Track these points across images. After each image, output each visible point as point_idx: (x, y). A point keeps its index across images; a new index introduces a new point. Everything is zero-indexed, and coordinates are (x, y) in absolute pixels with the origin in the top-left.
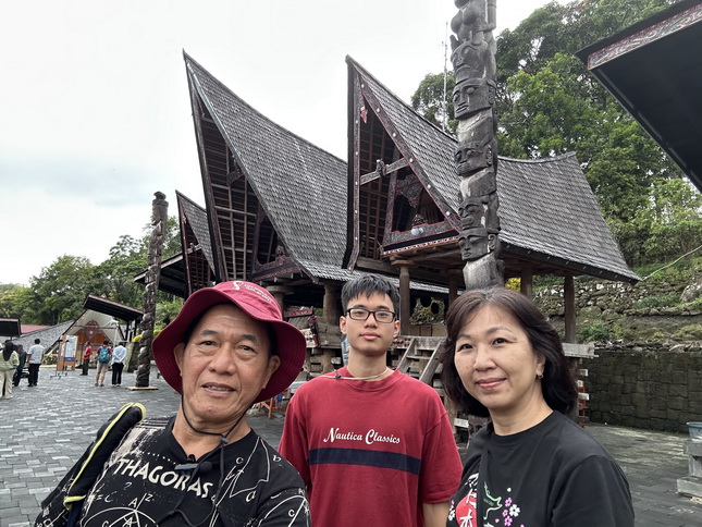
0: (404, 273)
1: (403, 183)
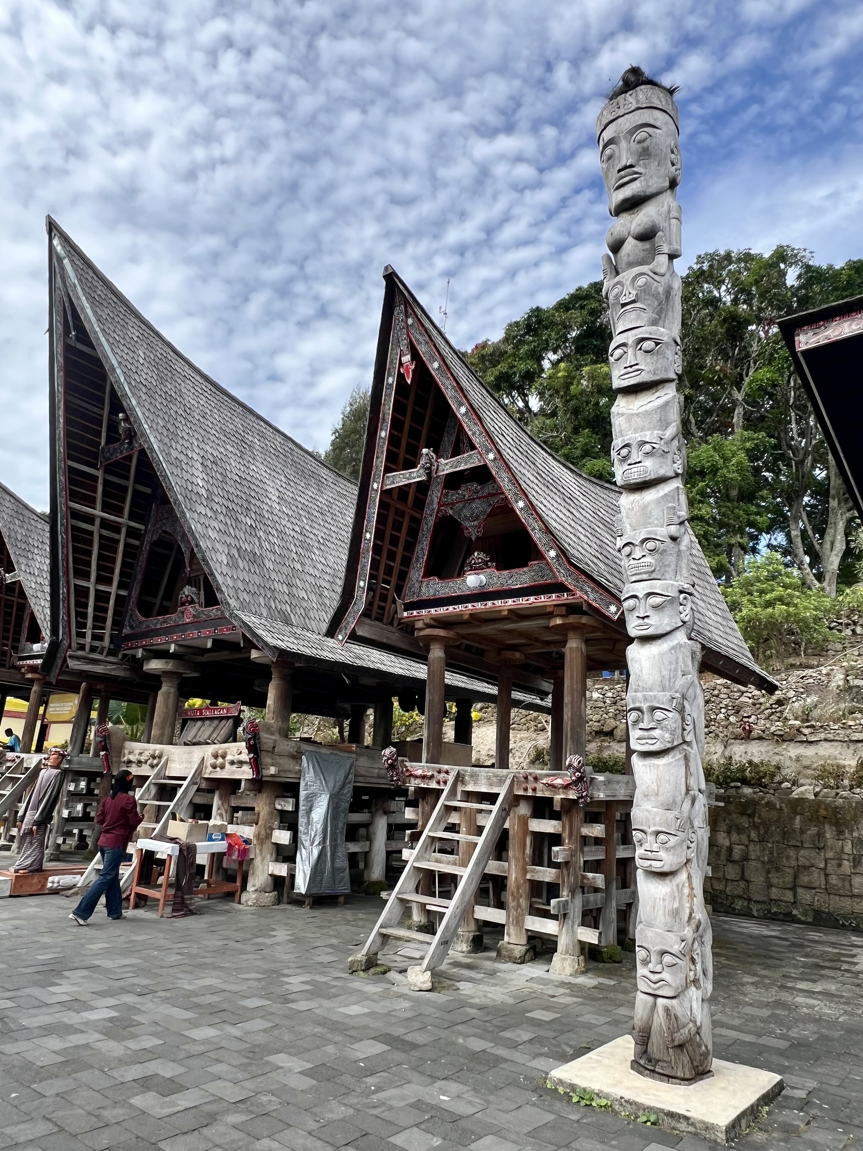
0: (437, 653)
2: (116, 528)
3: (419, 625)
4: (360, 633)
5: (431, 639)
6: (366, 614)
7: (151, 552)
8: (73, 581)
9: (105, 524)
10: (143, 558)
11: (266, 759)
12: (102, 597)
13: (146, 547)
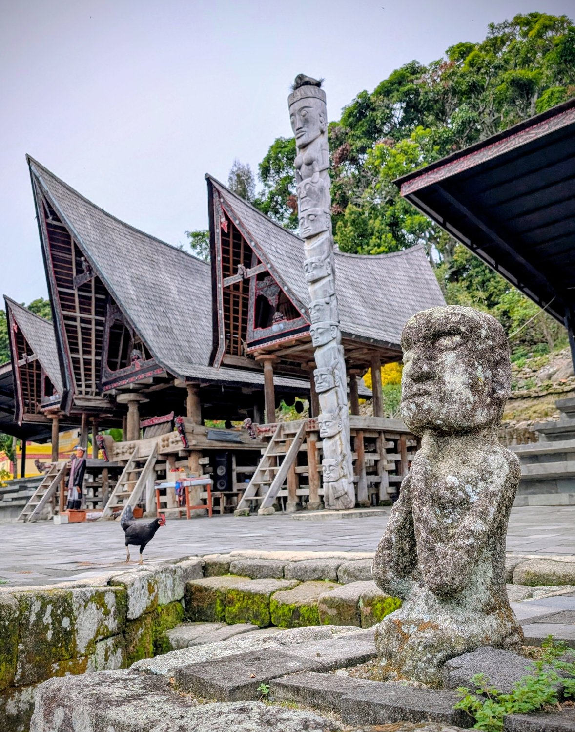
0: (268, 367)
1: (262, 284)
2: (89, 322)
3: (256, 354)
4: (225, 362)
5: (263, 360)
6: (228, 352)
7: (111, 333)
8: (71, 355)
9: (83, 320)
10: (107, 337)
11: (189, 437)
12: (87, 362)
13: (107, 330)
